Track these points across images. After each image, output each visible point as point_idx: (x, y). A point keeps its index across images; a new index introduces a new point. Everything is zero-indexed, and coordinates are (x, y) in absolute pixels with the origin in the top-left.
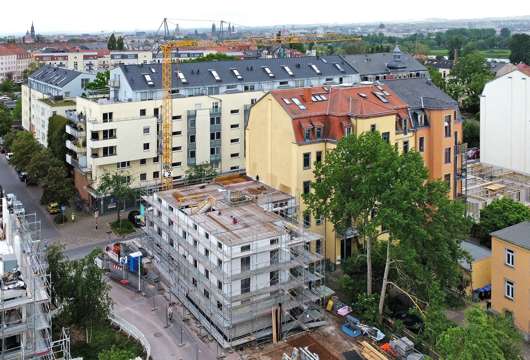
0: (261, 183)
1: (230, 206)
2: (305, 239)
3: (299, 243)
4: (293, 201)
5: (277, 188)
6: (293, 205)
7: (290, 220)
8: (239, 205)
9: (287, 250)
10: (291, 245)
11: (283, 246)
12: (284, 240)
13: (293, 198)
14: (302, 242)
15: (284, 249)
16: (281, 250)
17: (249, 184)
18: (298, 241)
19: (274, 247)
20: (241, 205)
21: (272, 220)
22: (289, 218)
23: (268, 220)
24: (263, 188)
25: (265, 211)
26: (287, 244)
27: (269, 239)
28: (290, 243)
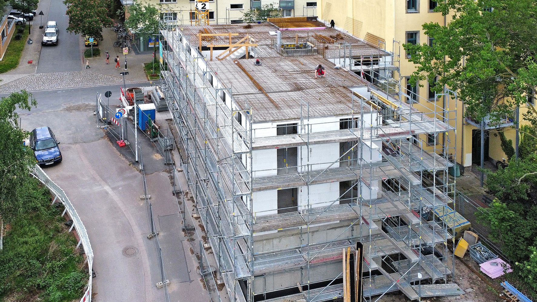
0: (337, 30)
1: (280, 54)
2: (413, 127)
3: (400, 134)
4: (388, 59)
5: (362, 38)
6: (388, 65)
7: (383, 88)
8: (295, 54)
9: (374, 146)
10: (383, 136)
11: (367, 135)
12: (367, 124)
13: (389, 55)
14: (407, 133)
15: (368, 143)
16: (363, 144)
17: (319, 31)
18: (399, 130)
19: (348, 135)
20: (298, 54)
21: (347, 83)
22: (380, 84)
23: (340, 83)
24: (339, 37)
25: (337, 69)
26: (374, 133)
27: (338, 119)
28: (380, 132)
